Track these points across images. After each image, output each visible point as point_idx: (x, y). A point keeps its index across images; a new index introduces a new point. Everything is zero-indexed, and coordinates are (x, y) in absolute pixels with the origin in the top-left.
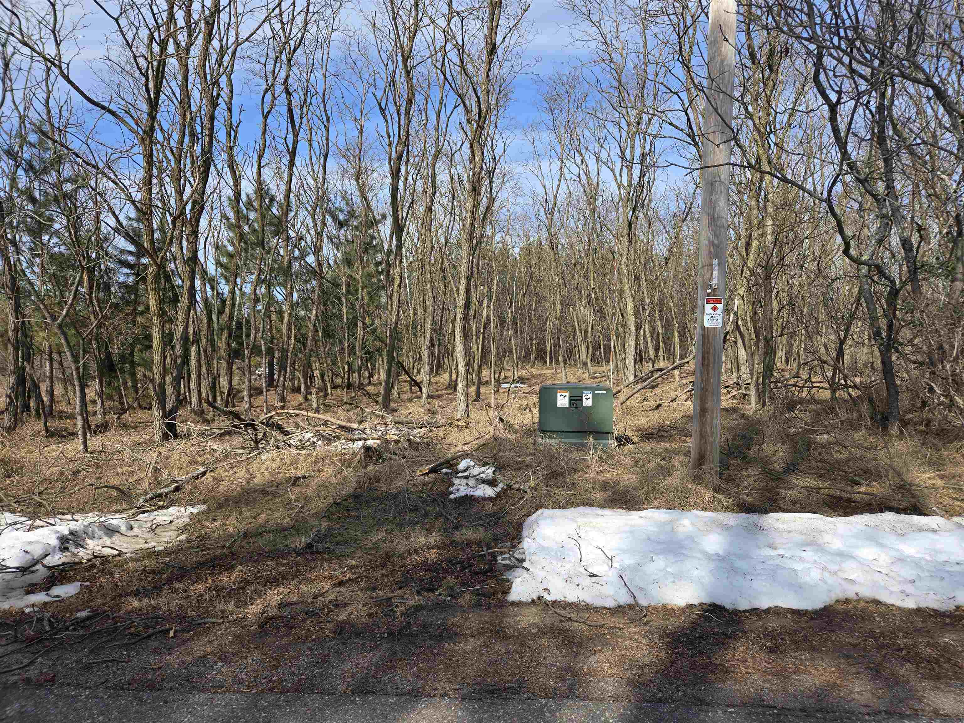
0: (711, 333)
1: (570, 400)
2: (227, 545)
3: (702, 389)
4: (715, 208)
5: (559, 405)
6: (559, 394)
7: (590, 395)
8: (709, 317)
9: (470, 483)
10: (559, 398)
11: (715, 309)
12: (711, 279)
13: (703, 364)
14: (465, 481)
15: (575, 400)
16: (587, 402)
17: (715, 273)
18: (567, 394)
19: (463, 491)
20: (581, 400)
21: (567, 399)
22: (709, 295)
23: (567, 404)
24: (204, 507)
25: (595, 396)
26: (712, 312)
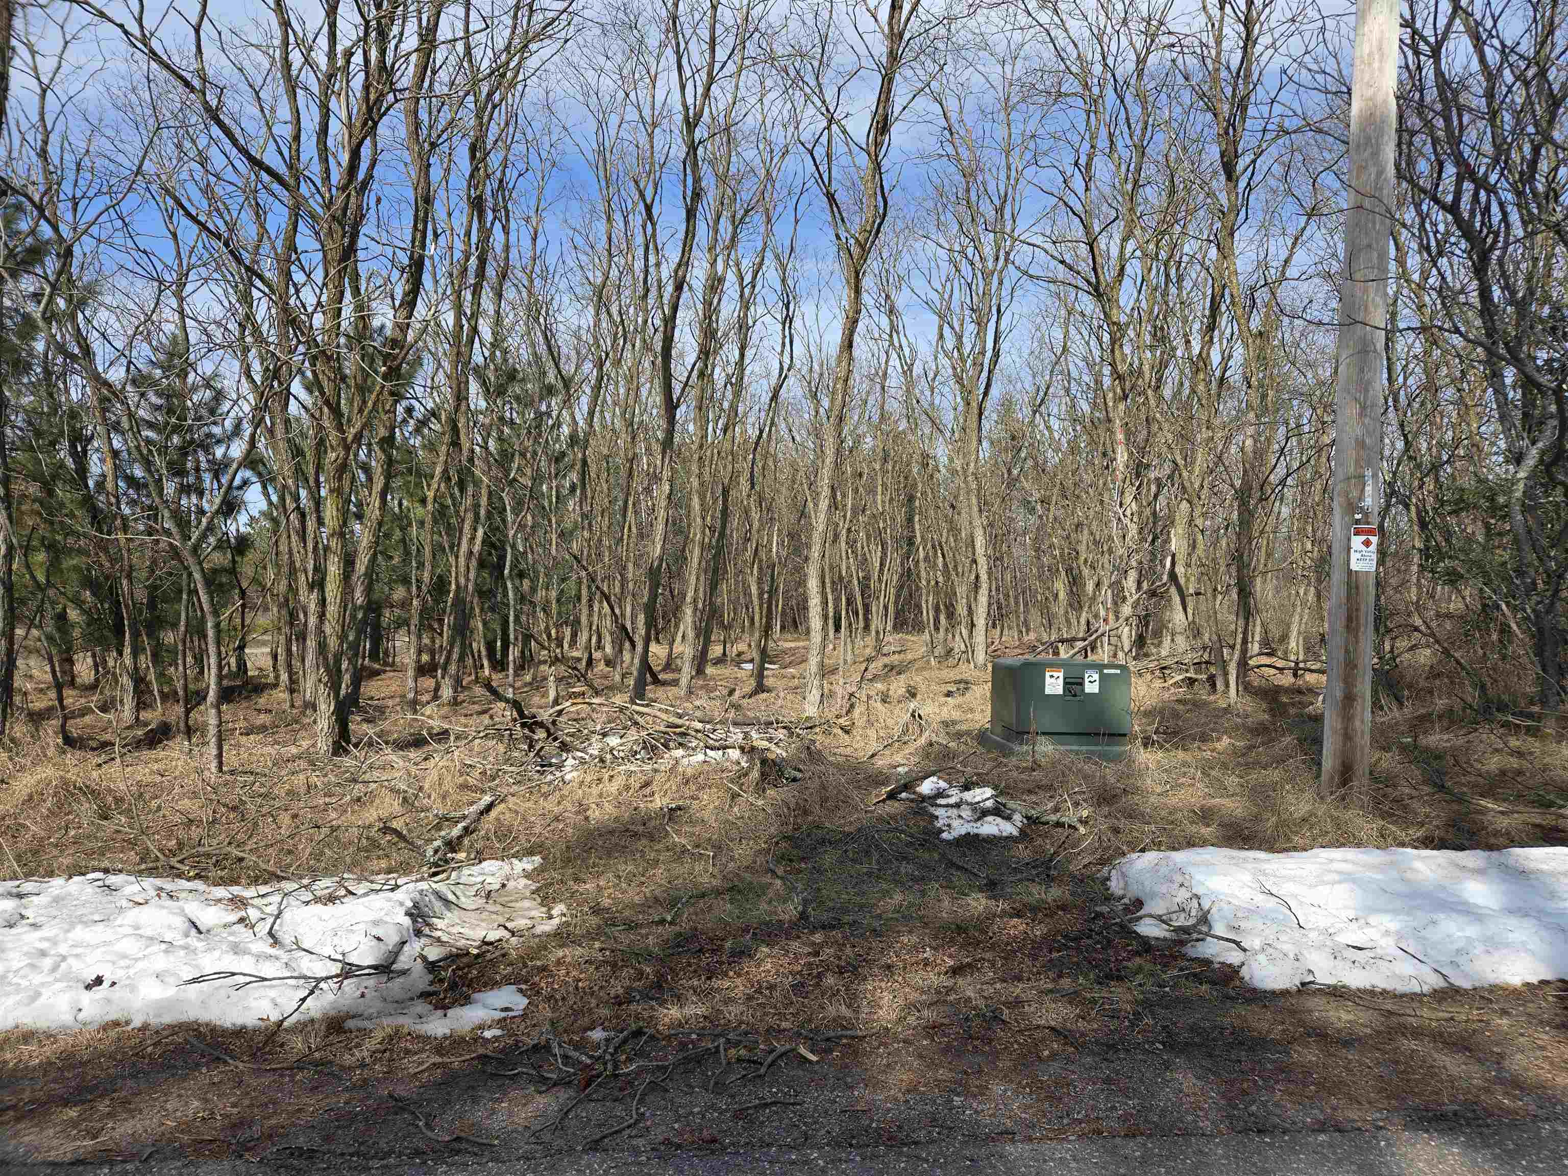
0: (1362, 579)
1: (1066, 683)
2: (669, 918)
3: (1347, 665)
4: (1367, 391)
5: (1048, 691)
6: (1048, 674)
7: (1096, 677)
8: (1358, 556)
9: (963, 814)
10: (1048, 680)
11: (1367, 543)
12: (1361, 498)
13: (1348, 627)
14: (954, 812)
15: (1073, 684)
16: (1092, 686)
17: (1369, 489)
18: (1061, 675)
19: (960, 828)
20: (1082, 684)
21: (1061, 681)
22: (1357, 522)
23: (1060, 690)
24: (537, 859)
25: (1103, 678)
26: (1364, 548)
